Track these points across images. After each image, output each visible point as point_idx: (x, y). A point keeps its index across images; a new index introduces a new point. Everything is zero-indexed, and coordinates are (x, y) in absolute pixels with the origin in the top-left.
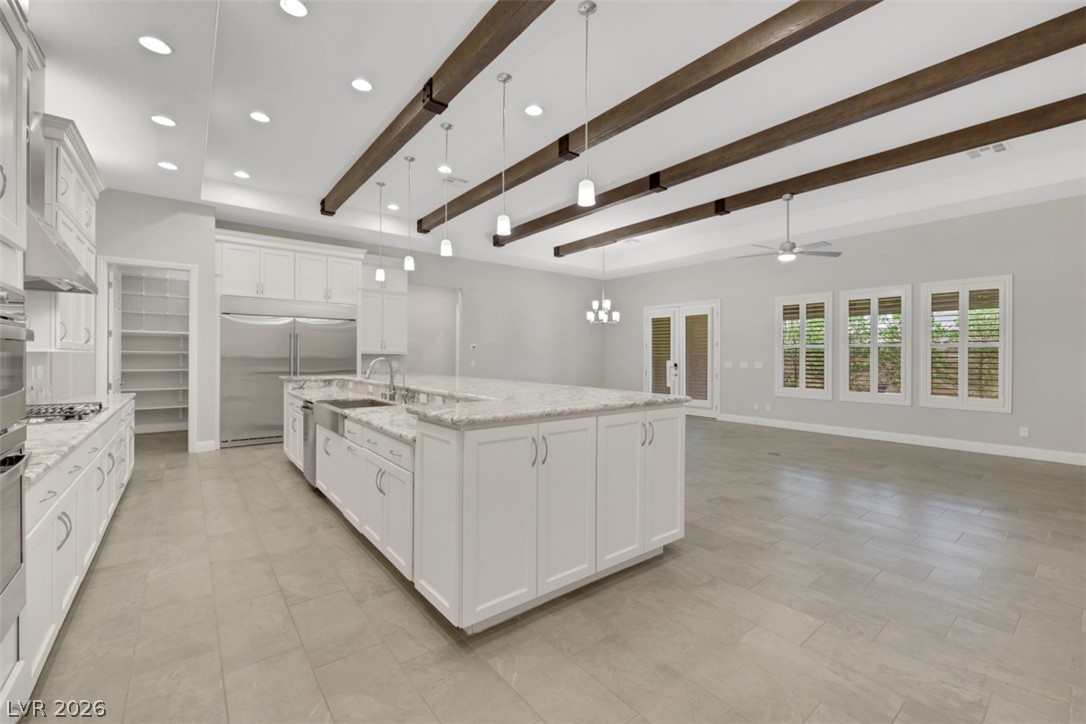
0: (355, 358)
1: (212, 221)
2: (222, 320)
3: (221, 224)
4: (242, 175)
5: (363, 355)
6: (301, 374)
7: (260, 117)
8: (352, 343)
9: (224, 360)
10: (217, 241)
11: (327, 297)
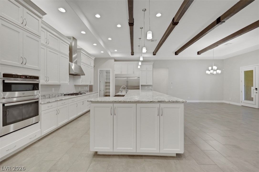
0: (139, 86)
1: (113, 60)
2: (115, 79)
3: (116, 60)
4: (116, 51)
5: (141, 85)
6: (128, 89)
7: (110, 39)
8: (139, 83)
9: (115, 86)
10: (114, 64)
11: (134, 73)
